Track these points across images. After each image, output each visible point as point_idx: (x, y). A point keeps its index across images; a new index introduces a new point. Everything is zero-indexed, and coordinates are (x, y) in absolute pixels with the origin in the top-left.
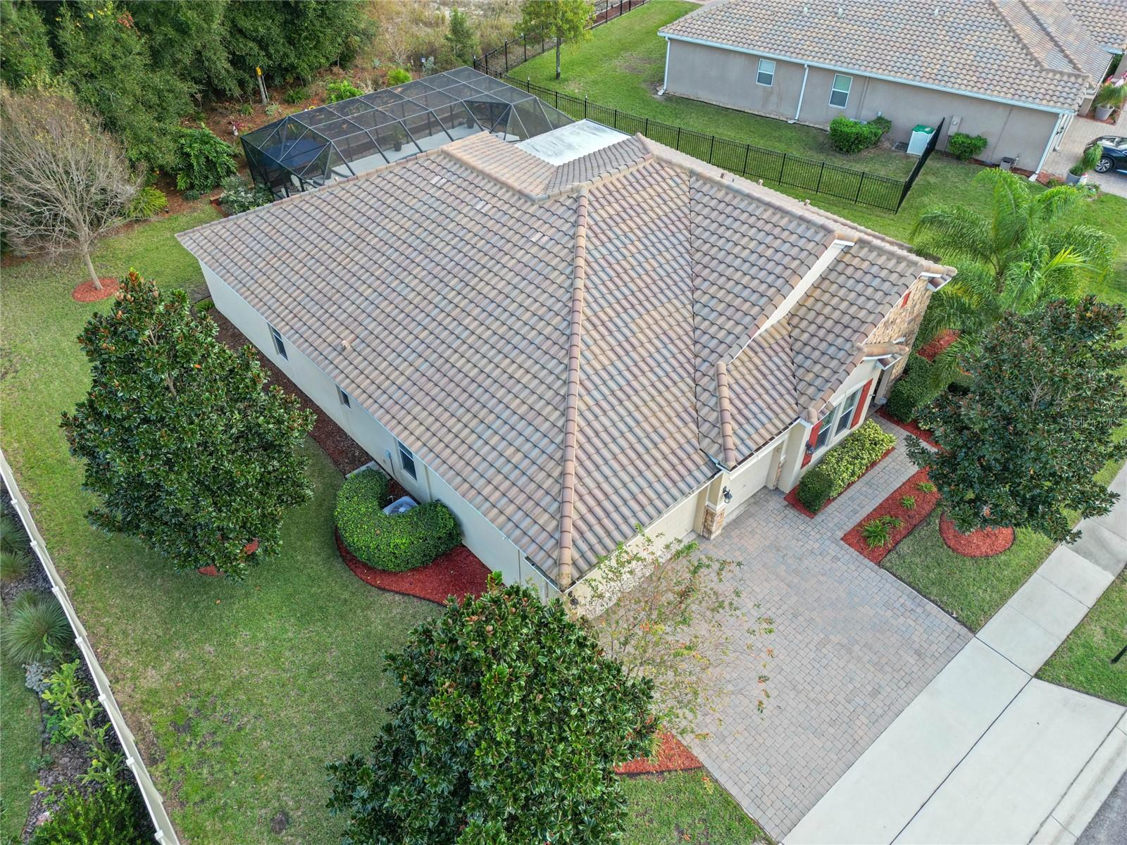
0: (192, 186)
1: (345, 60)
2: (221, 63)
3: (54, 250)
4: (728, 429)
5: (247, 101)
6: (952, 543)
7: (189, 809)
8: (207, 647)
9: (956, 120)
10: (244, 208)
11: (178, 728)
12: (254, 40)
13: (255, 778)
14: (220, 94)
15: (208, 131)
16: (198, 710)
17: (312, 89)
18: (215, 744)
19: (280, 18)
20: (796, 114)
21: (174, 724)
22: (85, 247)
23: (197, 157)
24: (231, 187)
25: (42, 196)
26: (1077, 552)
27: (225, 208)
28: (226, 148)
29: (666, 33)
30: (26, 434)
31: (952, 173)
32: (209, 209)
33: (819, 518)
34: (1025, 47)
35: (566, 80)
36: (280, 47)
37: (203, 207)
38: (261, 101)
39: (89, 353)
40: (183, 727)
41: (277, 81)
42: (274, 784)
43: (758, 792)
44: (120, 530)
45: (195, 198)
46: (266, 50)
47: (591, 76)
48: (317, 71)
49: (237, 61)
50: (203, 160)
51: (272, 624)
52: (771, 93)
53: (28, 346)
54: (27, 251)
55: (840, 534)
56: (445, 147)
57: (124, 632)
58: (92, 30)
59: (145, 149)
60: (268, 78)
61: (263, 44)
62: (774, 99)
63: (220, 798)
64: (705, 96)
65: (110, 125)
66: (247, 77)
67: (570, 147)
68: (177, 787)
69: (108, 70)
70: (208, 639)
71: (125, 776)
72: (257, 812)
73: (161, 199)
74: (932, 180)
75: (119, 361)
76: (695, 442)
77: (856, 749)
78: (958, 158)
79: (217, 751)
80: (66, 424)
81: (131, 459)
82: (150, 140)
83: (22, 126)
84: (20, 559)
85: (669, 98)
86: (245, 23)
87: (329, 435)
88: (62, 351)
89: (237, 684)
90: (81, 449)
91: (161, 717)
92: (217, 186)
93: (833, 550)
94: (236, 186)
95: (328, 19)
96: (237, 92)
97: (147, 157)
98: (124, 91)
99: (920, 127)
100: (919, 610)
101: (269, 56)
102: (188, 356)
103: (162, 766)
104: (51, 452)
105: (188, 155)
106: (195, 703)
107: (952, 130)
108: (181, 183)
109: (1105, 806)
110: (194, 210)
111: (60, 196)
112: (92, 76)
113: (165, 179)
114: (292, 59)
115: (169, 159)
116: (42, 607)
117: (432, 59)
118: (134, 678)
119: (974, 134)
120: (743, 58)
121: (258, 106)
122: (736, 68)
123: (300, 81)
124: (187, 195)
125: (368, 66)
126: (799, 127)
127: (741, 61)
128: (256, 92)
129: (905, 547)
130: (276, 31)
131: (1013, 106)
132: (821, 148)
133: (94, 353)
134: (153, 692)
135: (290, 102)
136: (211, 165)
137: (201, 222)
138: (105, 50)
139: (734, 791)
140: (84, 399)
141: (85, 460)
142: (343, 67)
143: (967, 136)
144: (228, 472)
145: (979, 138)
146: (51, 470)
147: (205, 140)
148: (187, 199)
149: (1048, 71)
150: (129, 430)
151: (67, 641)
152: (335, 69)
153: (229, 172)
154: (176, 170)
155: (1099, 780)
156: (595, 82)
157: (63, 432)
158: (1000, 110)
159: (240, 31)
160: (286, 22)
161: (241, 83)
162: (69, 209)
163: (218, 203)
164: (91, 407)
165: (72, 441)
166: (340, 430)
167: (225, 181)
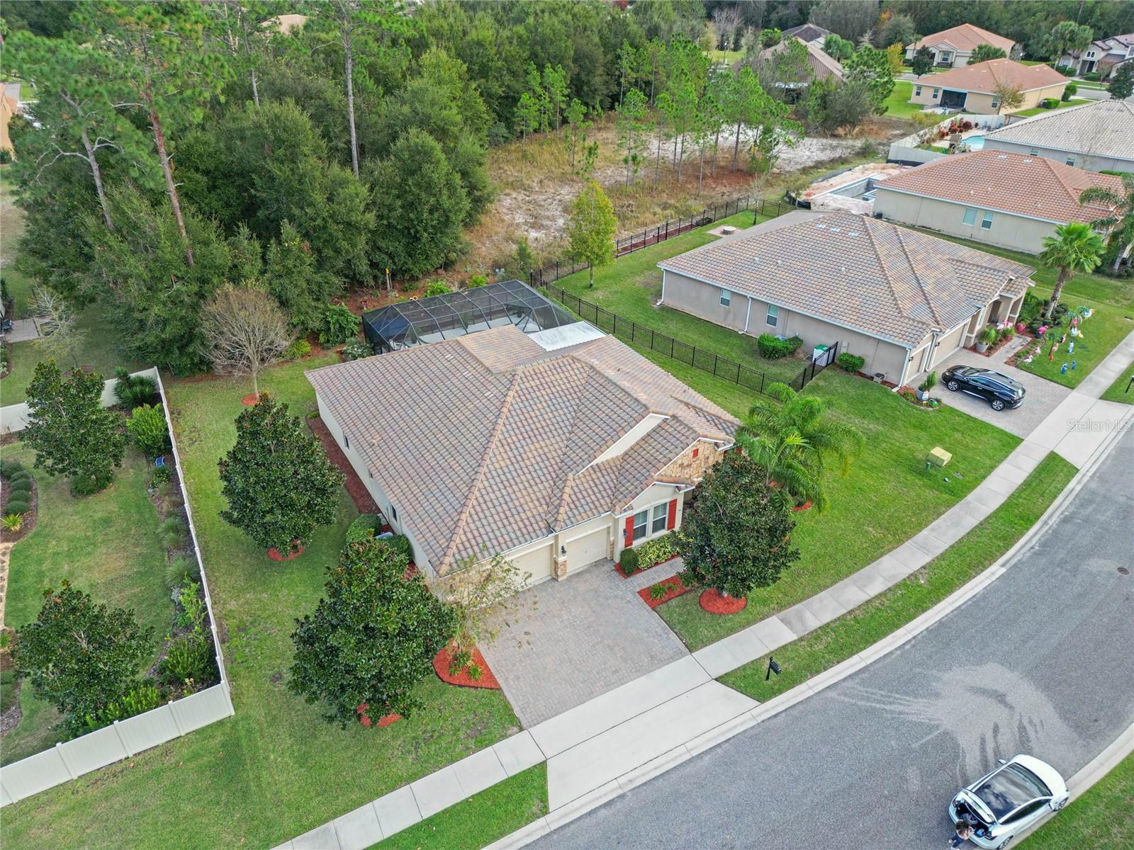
0: (328, 341)
1: (448, 265)
2: (363, 267)
3: (237, 374)
4: (562, 510)
5: (378, 288)
6: (703, 604)
7: (235, 664)
8: (264, 595)
9: (845, 344)
10: (355, 358)
11: (239, 629)
12: (386, 253)
13: (271, 657)
14: (361, 284)
15: (345, 308)
16: (251, 623)
17: (420, 284)
18: (255, 639)
19: (404, 241)
20: (744, 328)
21: (238, 627)
22: (255, 375)
23: (334, 324)
24: (352, 344)
25: (237, 343)
26: (782, 621)
27: (344, 357)
28: (354, 317)
29: (663, 265)
30: (198, 476)
31: (838, 381)
32: (335, 356)
33: (629, 579)
34: (895, 299)
35: (596, 289)
36: (402, 258)
37: (332, 354)
38: (386, 289)
39: (238, 428)
40: (242, 629)
41: (398, 277)
42: (279, 661)
43: (526, 705)
44: (234, 522)
45: (329, 348)
46: (393, 259)
47: (615, 288)
48: (426, 274)
49: (373, 265)
50: (337, 326)
51: (300, 589)
52: (729, 312)
53: (210, 427)
54: (222, 373)
55: (638, 589)
56: (459, 338)
57: (225, 582)
58: (286, 252)
59: (302, 318)
60: (393, 275)
61: (391, 256)
62: (731, 316)
63: (251, 663)
64: (688, 309)
65: (284, 303)
66: (379, 274)
67: (564, 339)
68: (231, 654)
69: (289, 272)
70: (266, 591)
71: (209, 637)
72: (268, 672)
73: (306, 347)
74: (821, 383)
75: (251, 433)
76: (543, 515)
77: (591, 695)
78: (847, 370)
79: (256, 643)
80: (220, 464)
81: (246, 481)
82: (307, 313)
83: (236, 307)
84: (182, 538)
85: (664, 308)
86: (382, 244)
87: (362, 496)
88: (228, 433)
89: (274, 614)
90: (225, 477)
91: (233, 623)
92: (343, 342)
93: (630, 597)
94: (354, 344)
95: (436, 243)
96: (372, 283)
97: (303, 323)
98: (296, 286)
99: (820, 347)
100: (665, 636)
101: (395, 263)
102: (282, 434)
103: (227, 644)
104: (209, 486)
105: (329, 322)
106: (251, 619)
107: (843, 351)
108: (322, 339)
109: (719, 745)
110: (326, 356)
111: (247, 345)
112: (280, 276)
113: (313, 337)
114: (410, 266)
115: (316, 324)
116: (187, 562)
117: (503, 270)
118: (224, 604)
119: (857, 355)
120: (710, 288)
121: (384, 292)
122: (706, 293)
123: (414, 279)
124: (324, 347)
125: (462, 270)
126: (746, 338)
127: (709, 289)
128: (384, 283)
129: (673, 602)
130: (400, 249)
131: (879, 340)
132: (753, 354)
133: (240, 428)
134: (231, 611)
135: (405, 290)
136: (342, 329)
137: (329, 364)
138: (290, 263)
139: (513, 703)
140: (231, 449)
141: (226, 483)
142: (445, 270)
143: (852, 356)
144: (291, 498)
145: (860, 358)
146: (207, 496)
147: (342, 313)
148: (323, 348)
149: (906, 318)
150: (248, 467)
151: (197, 579)
152: (440, 271)
153: (353, 334)
154: (320, 331)
155: (723, 734)
156: (616, 292)
157: (218, 468)
158: (872, 341)
159: (378, 248)
160: (408, 243)
161: (375, 278)
162: (250, 351)
163: (341, 353)
164: (233, 455)
165: (221, 472)
166: (369, 495)
167: (348, 340)
